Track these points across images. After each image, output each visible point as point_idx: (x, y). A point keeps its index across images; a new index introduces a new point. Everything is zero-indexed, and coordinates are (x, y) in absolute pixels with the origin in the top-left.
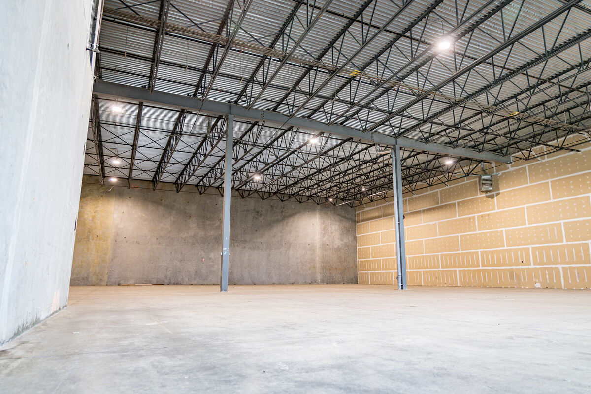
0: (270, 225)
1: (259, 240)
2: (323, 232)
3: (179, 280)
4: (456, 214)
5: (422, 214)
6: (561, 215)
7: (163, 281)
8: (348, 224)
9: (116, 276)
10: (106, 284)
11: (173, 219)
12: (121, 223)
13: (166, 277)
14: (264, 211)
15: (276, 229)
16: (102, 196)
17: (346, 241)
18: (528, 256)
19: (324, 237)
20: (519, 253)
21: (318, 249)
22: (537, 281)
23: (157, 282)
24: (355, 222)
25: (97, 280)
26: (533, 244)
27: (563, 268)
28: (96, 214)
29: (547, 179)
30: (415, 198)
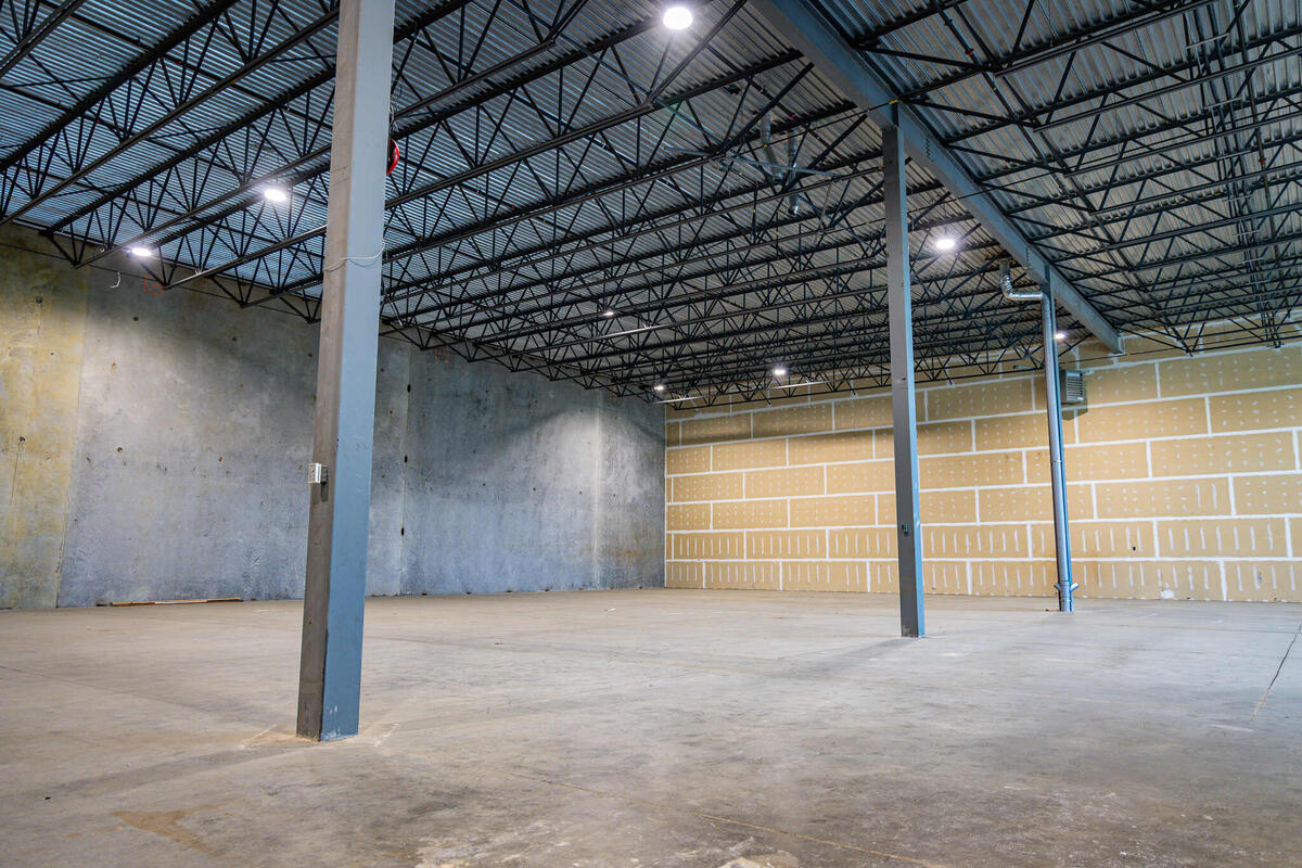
0: (504, 436)
1: (481, 478)
2: (607, 463)
3: (284, 585)
4: (971, 445)
5: (874, 438)
6: (1230, 464)
7: (239, 591)
8: (652, 447)
9: (90, 577)
10: (52, 603)
11: (267, 401)
12: (106, 399)
13: (246, 577)
14: (491, 400)
15: (517, 450)
16: (40, 301)
17: (647, 486)
18: (1148, 538)
19: (608, 475)
20: (1128, 531)
21: (596, 505)
22: (1167, 585)
23: (221, 592)
24: (664, 443)
25: (21, 590)
26: (1162, 515)
27: (1227, 563)
28: (17, 360)
29: (1201, 393)
30: (856, 402)
